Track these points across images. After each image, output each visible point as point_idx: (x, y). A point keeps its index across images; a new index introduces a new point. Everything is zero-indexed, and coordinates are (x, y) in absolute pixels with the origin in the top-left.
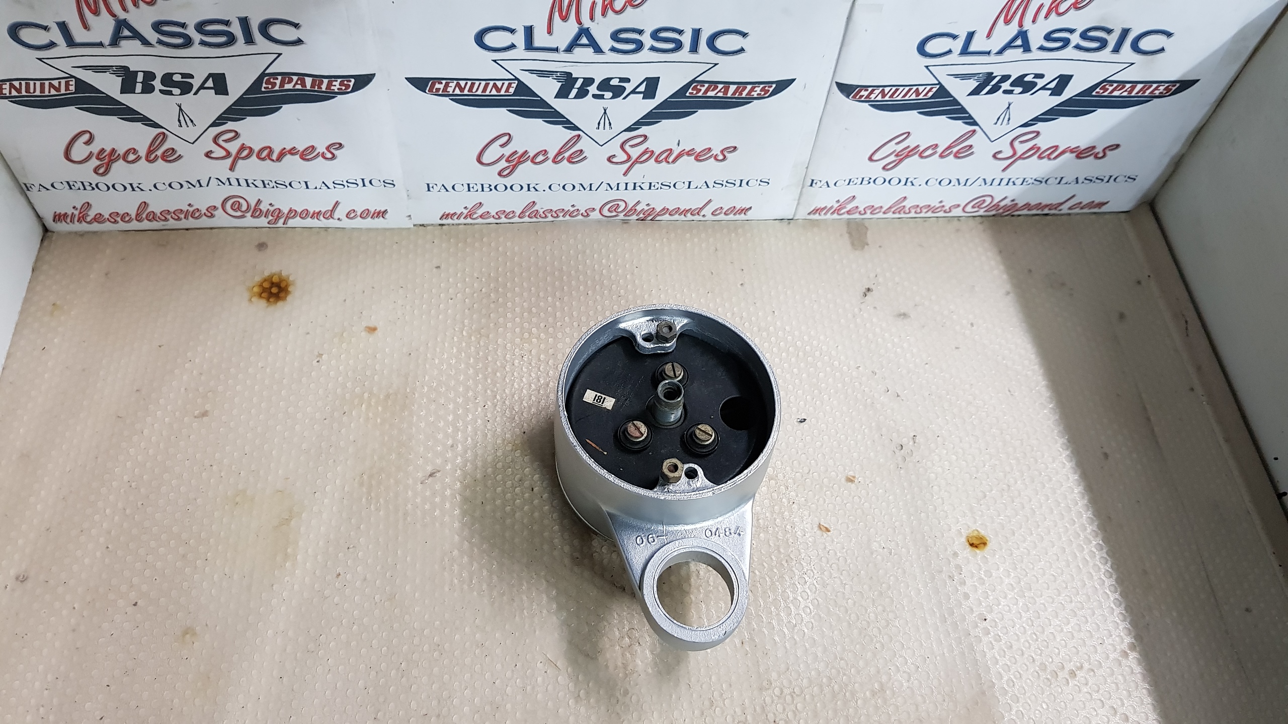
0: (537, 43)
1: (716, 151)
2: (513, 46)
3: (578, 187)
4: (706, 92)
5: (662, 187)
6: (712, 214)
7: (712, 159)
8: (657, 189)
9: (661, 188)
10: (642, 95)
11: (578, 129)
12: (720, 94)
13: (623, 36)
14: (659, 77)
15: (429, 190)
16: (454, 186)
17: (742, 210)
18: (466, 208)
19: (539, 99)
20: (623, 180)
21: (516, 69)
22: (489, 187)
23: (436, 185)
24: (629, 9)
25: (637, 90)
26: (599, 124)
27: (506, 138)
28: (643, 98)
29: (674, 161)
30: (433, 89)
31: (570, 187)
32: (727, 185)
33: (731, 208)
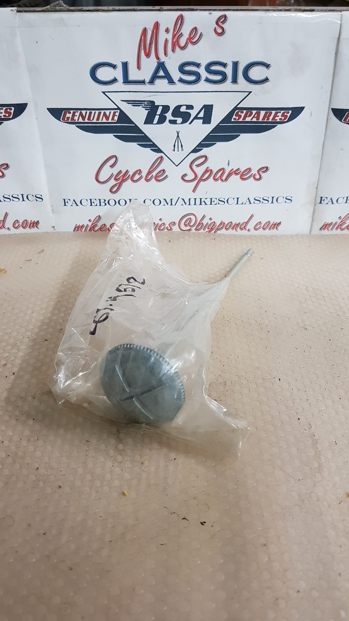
0: (131, 77)
1: (254, 171)
2: (115, 80)
3: (163, 202)
4: (245, 118)
5: (220, 202)
6: (255, 229)
7: (252, 178)
8: (216, 204)
9: (219, 204)
10: (202, 120)
11: (162, 152)
12: (254, 120)
13: (187, 68)
14: (212, 105)
15: (65, 205)
16: (81, 201)
17: (275, 225)
18: (90, 220)
19: (134, 125)
20: (192, 196)
21: (117, 98)
22: (104, 202)
23: (69, 200)
24: (190, 45)
25: (199, 116)
26: (174, 145)
27: (113, 160)
28: (203, 123)
29: (226, 179)
30: (65, 118)
31: (157, 202)
32: (264, 201)
33: (267, 222)
